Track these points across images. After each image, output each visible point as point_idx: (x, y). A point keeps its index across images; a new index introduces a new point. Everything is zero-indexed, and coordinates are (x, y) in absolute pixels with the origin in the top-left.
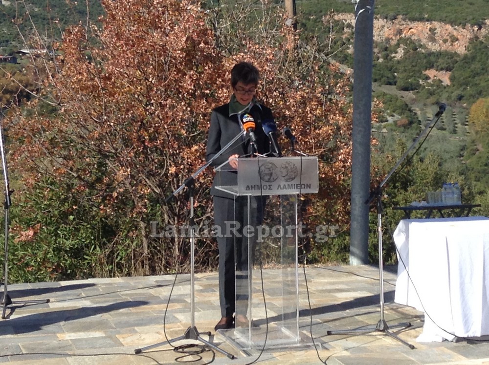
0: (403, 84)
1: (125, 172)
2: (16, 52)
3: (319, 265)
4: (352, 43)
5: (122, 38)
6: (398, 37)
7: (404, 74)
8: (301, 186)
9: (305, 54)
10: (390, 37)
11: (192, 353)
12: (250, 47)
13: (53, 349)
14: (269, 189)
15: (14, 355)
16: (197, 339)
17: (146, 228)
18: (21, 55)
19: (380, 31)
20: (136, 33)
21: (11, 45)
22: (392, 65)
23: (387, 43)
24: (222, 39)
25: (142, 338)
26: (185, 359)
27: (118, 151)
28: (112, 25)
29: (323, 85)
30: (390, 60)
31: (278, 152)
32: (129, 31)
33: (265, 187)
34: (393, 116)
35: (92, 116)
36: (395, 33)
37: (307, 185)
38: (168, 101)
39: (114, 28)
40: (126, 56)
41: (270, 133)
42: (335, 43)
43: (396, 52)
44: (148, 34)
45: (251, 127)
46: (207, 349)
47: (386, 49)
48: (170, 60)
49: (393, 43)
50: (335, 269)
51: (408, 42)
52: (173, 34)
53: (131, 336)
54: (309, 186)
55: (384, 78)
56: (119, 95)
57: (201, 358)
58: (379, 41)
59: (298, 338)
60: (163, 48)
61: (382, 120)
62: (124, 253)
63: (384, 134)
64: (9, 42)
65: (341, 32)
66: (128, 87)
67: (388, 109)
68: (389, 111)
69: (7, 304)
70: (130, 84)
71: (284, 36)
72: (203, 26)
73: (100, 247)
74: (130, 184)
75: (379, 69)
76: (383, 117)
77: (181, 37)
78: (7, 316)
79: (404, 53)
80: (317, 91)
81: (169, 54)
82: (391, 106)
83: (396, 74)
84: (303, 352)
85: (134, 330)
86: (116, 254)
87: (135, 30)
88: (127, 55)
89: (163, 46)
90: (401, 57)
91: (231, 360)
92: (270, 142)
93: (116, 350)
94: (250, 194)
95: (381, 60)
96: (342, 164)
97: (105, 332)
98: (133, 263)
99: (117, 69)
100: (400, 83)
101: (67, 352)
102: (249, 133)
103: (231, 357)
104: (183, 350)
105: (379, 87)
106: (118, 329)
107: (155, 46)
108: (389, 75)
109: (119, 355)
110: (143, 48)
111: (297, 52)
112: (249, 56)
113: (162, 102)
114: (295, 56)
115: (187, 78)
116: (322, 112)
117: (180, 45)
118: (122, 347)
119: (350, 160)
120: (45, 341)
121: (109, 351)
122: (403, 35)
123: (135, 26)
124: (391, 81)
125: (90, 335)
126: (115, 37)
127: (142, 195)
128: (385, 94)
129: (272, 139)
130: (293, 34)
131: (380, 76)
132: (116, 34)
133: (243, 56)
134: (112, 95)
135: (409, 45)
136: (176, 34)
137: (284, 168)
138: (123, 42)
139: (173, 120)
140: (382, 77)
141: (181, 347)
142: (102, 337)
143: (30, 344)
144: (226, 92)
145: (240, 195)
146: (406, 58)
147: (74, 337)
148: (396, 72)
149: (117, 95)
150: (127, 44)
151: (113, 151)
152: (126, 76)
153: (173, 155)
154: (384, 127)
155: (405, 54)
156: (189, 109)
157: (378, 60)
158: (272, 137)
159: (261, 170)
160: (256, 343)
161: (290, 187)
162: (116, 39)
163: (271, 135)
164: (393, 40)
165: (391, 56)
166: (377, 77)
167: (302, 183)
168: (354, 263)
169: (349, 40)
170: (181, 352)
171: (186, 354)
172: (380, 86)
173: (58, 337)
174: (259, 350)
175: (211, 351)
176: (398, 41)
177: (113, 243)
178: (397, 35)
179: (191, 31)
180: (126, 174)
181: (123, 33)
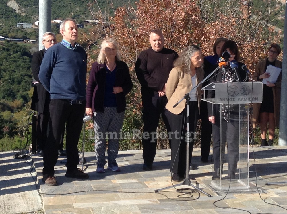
2: (84, 21)
5: (148, 14)
8: (252, 99)
9: (254, 21)
11: (187, 193)
12: (222, 18)
13: (110, 188)
14: (233, 100)
15: (89, 191)
16: (190, 185)
18: (86, 23)
20: (156, 11)
21: (81, 18)
24: (205, 13)
25: (159, 184)
26: (183, 196)
28: (142, 7)
29: (265, 40)
32: (152, 10)
33: (231, 99)
35: (130, 59)
37: (256, 98)
39: (144, 8)
44: (163, 11)
45: (223, 65)
46: (195, 191)
48: (175, 26)
52: (177, 11)
53: (152, 182)
54: (257, 99)
56: (145, 47)
57: (192, 196)
59: (248, 187)
60: (171, 19)
64: (80, 16)
69: (84, 163)
71: (242, 11)
72: (195, 6)
77: (182, 12)
78: (84, 170)
80: (261, 43)
81: (174, 23)
84: (251, 195)
85: (154, 179)
87: (156, 9)
88: (150, 23)
91: (209, 197)
93: (144, 190)
97: (138, 180)
99: (145, 32)
101: (118, 190)
103: (209, 196)
104: (182, 191)
106: (145, 179)
107: (166, 18)
109: (146, 193)
110: (160, 19)
111: (249, 21)
114: (248, 23)
115: (184, 36)
116: (263, 55)
117: (181, 17)
118: (147, 189)
120: (106, 184)
121: (140, 190)
123: (156, 7)
125: (129, 181)
126: (144, 13)
130: (247, 9)
133: (217, 23)
134: (141, 46)
136: (179, 11)
137: (242, 89)
138: (148, 16)
141: (180, 190)
142: (137, 183)
143: (97, 185)
145: (216, 104)
147: (121, 182)
150: (150, 18)
159: (228, 90)
160: (224, 189)
161: (245, 99)
163: (235, 69)
167: (253, 97)
168: (281, 145)
169: (279, 12)
170: (181, 192)
171: (184, 194)
173: (112, 182)
174: (226, 192)
175: (198, 192)
179: (188, 9)
181: (149, 11)
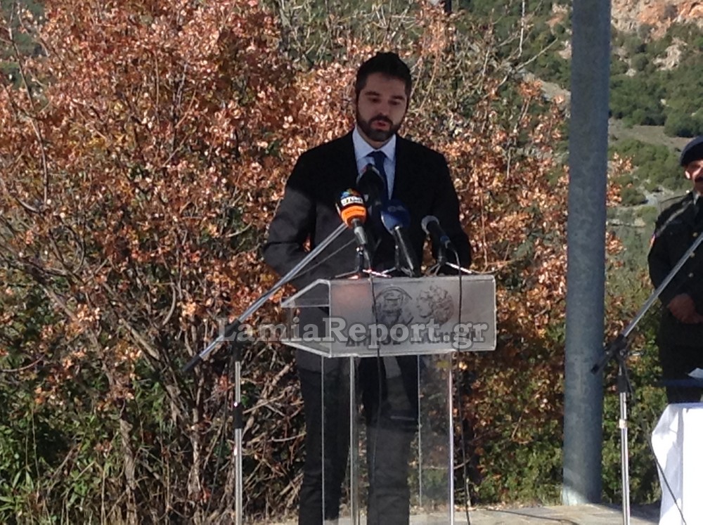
0: (680, 123)
1: (89, 316)
3: (499, 507)
4: (568, 37)
5: (86, 36)
6: (668, 23)
7: (682, 101)
9: (469, 63)
10: (652, 22)
12: (353, 51)
17: (130, 434)
19: (630, 10)
20: (116, 24)
22: (654, 82)
23: (644, 36)
24: (295, 34)
27: (74, 272)
28: (64, 9)
29: (507, 127)
30: (652, 72)
31: (412, 267)
32: (100, 21)
34: (658, 191)
35: (21, 200)
36: (662, 14)
38: (180, 166)
39: (69, 16)
40: (93, 72)
41: (397, 228)
42: (533, 38)
43: (665, 56)
44: (139, 27)
45: (356, 217)
47: (643, 49)
48: (186, 81)
49: (659, 34)
50: (531, 513)
51: (690, 33)
52: (192, 25)
55: (638, 110)
56: (77, 154)
58: (627, 31)
60: (171, 54)
61: (633, 199)
62: (84, 488)
63: (639, 231)
65: (547, 14)
66: (98, 136)
67: (647, 176)
68: (648, 181)
70: (101, 131)
71: (424, 26)
72: (256, 6)
73: (34, 477)
74: (99, 340)
75: (627, 90)
76: (636, 194)
77: (210, 31)
79: (681, 55)
80: (493, 140)
81: (183, 68)
82: (654, 169)
83: (663, 101)
86: (67, 491)
87: (114, 18)
88: (95, 70)
89: (171, 51)
90: (675, 65)
92: (397, 247)
94: (355, 355)
95: (631, 72)
96: (545, 292)
98: (103, 509)
99: (75, 100)
100: (673, 120)
102: (354, 228)
105: (626, 130)
107: (154, 52)
108: (650, 104)
110: (129, 55)
111: (452, 60)
112: (350, 70)
113: (169, 166)
114: (448, 68)
115: (220, 116)
116: (504, 183)
117: (207, 48)
119: (562, 284)
122: (679, 19)
123: (113, 10)
124: (654, 116)
126: (69, 33)
127: (123, 364)
128: (640, 145)
129: (401, 240)
130: (443, 21)
131: (631, 106)
132: (73, 28)
133: (338, 70)
134: (63, 154)
135: (693, 39)
136: (199, 25)
137: (426, 300)
138: (87, 43)
139: (191, 205)
140: (635, 107)
144: (303, 145)
145: (335, 356)
146: (686, 68)
148: (663, 98)
149: (73, 154)
150: (94, 49)
151: (64, 272)
152: (92, 114)
153: (191, 276)
154: (639, 216)
155: (683, 58)
156: (224, 181)
157: (625, 72)
158: (400, 235)
159: (377, 305)
162: (72, 37)
163: (398, 232)
164: (656, 29)
165: (652, 64)
166: (623, 109)
168: (571, 501)
169: (563, 31)
172: (630, 127)
176: (668, 30)
177: (61, 467)
178: (666, 18)
179: (230, 20)
180: (91, 319)
181: (88, 25)
